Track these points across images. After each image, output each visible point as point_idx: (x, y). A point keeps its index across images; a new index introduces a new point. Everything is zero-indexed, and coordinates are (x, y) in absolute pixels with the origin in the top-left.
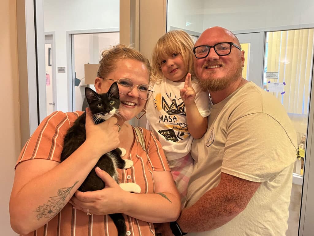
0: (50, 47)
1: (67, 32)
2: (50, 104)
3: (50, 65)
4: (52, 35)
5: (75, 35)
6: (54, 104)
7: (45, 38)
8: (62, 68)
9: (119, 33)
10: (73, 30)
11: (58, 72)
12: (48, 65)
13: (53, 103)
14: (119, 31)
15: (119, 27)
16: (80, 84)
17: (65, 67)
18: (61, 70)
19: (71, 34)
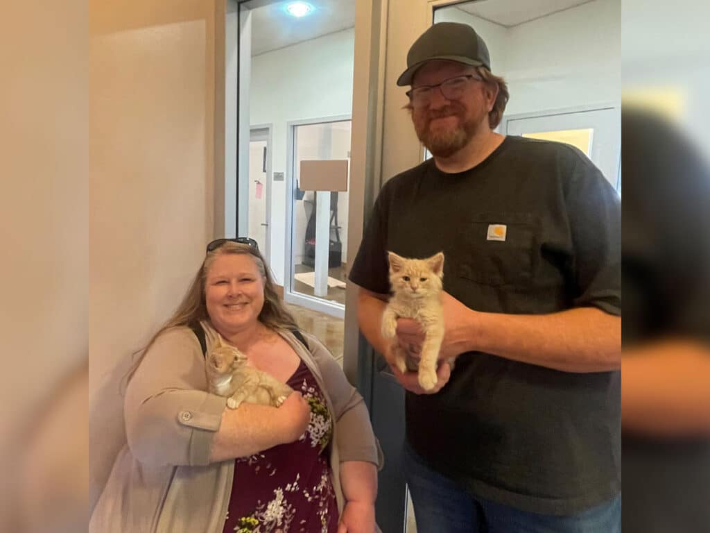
0: (266, 145)
1: (288, 123)
2: (262, 225)
3: (264, 171)
4: (267, 129)
5: (299, 127)
6: (267, 225)
7: (251, 134)
8: (279, 173)
9: (351, 122)
10: (296, 119)
11: (275, 180)
12: (262, 170)
13: (265, 223)
14: (351, 118)
15: (351, 113)
16: (305, 198)
17: (283, 173)
18: (279, 177)
19: (294, 126)
